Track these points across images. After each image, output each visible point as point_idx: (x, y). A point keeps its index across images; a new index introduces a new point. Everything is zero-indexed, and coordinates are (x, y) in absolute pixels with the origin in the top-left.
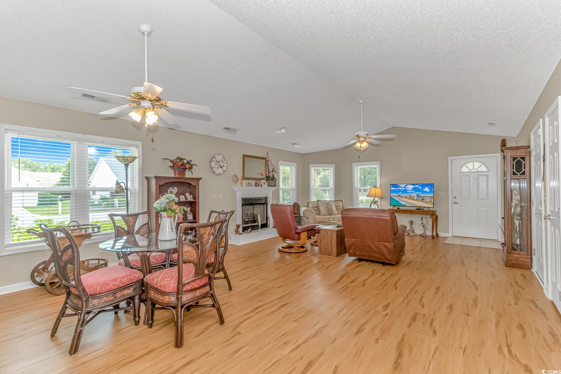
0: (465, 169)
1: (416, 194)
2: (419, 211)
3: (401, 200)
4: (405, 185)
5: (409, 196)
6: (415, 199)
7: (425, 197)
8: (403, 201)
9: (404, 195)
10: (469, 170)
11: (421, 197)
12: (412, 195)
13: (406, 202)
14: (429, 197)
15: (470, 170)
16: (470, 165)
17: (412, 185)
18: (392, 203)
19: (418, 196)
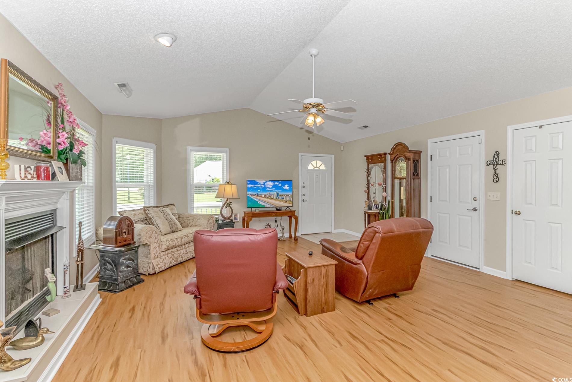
0: (310, 167)
1: (275, 193)
2: (278, 212)
3: (260, 200)
4: (264, 181)
5: (268, 194)
6: (275, 198)
7: (285, 195)
8: (262, 201)
9: (263, 194)
10: (313, 168)
11: (280, 195)
12: (272, 193)
13: (265, 202)
14: (289, 195)
15: (315, 168)
16: (314, 163)
17: (272, 181)
18: (250, 204)
19: (278, 194)
